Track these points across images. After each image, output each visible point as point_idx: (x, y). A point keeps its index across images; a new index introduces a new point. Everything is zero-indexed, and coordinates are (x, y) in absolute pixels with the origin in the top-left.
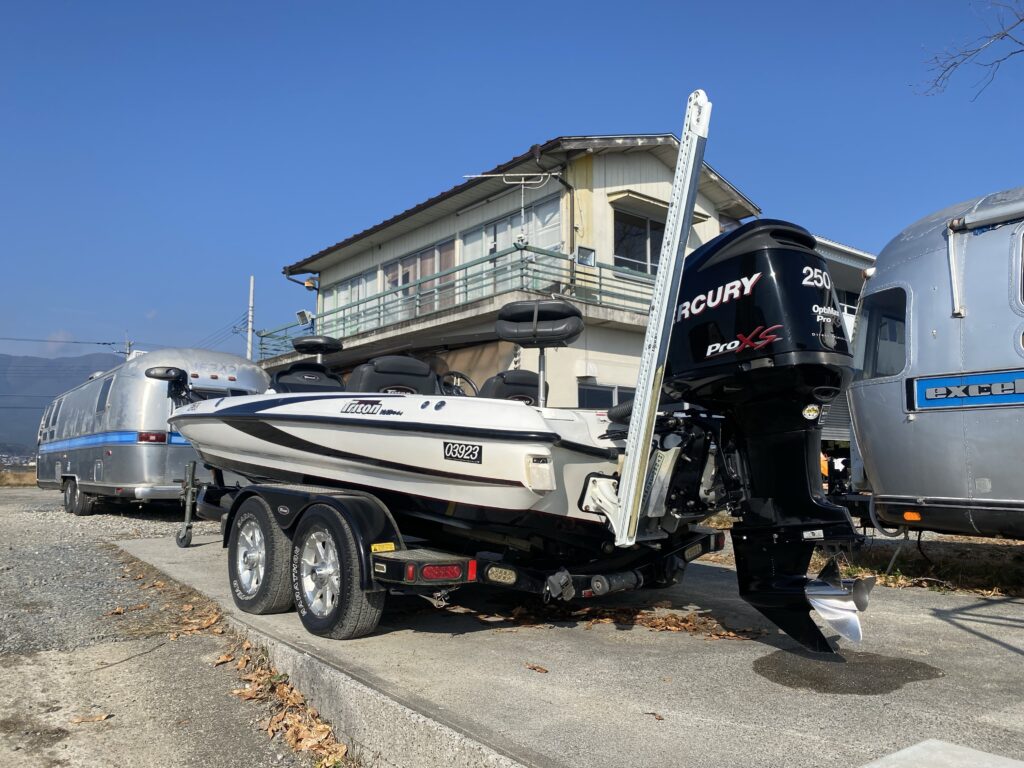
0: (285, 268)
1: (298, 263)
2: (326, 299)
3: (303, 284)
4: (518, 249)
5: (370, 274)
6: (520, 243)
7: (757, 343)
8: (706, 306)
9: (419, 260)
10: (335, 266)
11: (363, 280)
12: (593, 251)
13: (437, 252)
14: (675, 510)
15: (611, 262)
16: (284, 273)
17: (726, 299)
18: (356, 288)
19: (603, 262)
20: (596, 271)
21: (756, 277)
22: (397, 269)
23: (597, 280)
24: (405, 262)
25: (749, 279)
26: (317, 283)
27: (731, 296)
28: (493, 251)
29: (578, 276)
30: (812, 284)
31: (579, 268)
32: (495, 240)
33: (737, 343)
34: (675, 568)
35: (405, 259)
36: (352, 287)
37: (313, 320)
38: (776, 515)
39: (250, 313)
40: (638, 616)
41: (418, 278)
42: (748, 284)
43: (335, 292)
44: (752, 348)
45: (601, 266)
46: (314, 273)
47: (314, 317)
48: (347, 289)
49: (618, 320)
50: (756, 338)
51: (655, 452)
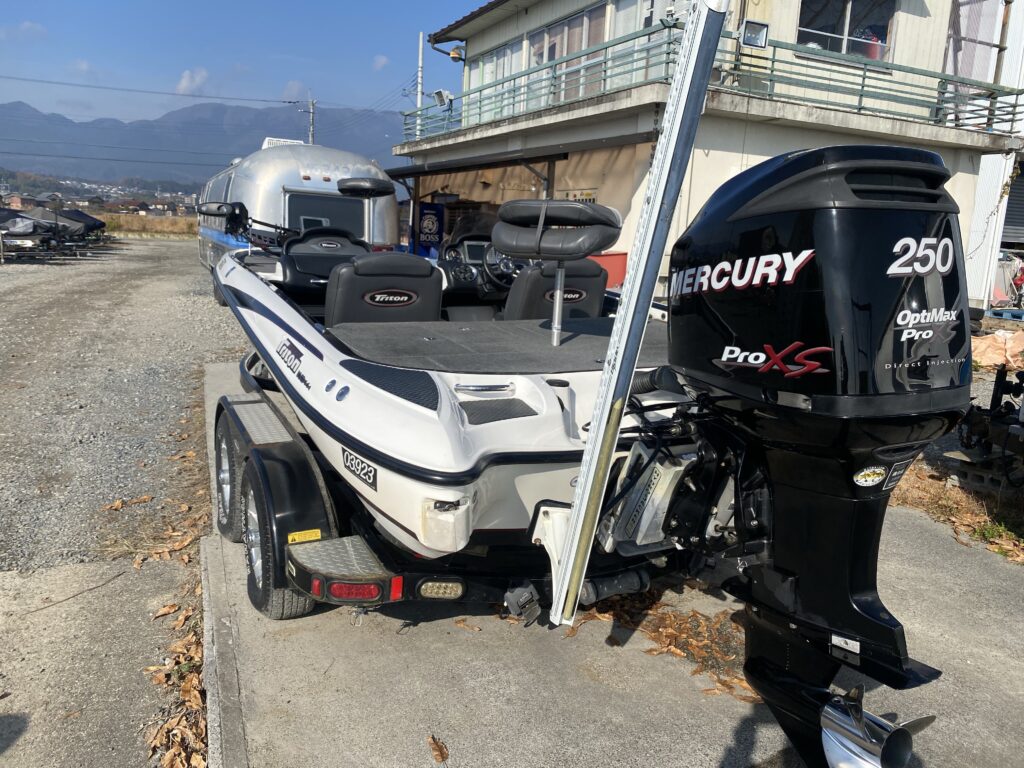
0: (429, 36)
1: (443, 30)
2: (473, 72)
3: (449, 54)
4: (665, 27)
5: (514, 44)
6: (669, 19)
7: (790, 367)
8: (730, 283)
9: (566, 29)
10: (482, 32)
11: (509, 52)
12: (767, 26)
13: (586, 19)
14: (676, 538)
15: (792, 39)
16: (429, 41)
17: (757, 281)
18: (501, 60)
19: (782, 40)
20: (768, 52)
21: (805, 254)
22: (543, 39)
23: (768, 64)
24: (553, 31)
25: (795, 256)
26: (463, 52)
27: (765, 277)
28: (648, 21)
29: (745, 60)
30: (908, 270)
31: (747, 50)
32: (652, 7)
33: (763, 357)
34: (701, 566)
35: (551, 27)
36: (498, 59)
37: (451, 101)
38: (796, 602)
39: (420, 74)
40: (650, 612)
41: (565, 54)
42: (793, 263)
43: (481, 64)
44: (781, 372)
45: (776, 45)
46: (462, 41)
47: (452, 97)
48: (492, 61)
49: (790, 117)
50: (789, 359)
51: (652, 465)
